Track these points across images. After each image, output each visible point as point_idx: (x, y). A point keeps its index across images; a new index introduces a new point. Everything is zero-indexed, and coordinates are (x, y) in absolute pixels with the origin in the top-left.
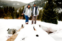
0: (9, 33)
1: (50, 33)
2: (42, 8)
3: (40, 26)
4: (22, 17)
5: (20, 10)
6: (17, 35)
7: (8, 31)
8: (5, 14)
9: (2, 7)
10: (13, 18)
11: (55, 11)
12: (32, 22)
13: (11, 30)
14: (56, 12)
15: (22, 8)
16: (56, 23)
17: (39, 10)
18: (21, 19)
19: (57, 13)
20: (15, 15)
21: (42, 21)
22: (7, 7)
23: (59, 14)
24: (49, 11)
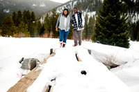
0: (23, 67)
1: (113, 66)
2: (94, 13)
3: (90, 52)
4: (51, 34)
5: (46, 18)
6: (40, 71)
7: (20, 62)
8: (16, 28)
9: (8, 12)
10: (32, 35)
11: (123, 18)
13: (28, 60)
14: (127, 22)
15: (52, 14)
16: (126, 45)
17: (89, 17)
18: (49, 37)
19: (129, 23)
21: (94, 41)
22: (20, 12)
23: (133, 25)
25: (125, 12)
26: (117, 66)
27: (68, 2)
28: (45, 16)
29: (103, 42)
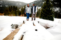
0: (12, 28)
1: (47, 28)
2: (40, 7)
3: (39, 22)
4: (24, 15)
5: (22, 9)
6: (19, 29)
7: (11, 26)
8: (10, 12)
9: (7, 6)
10: (16, 15)
11: (51, 10)
12: (32, 19)
13: (14, 25)
14: (53, 11)
15: (24, 7)
17: (38, 9)
18: (23, 16)
20: (18, 13)
21: (40, 18)
22: (11, 6)
23: (55, 12)
24: (47, 10)
25: (52, 7)
26: (49, 28)
27: (30, 3)
28: (21, 8)
29: (43, 19)
